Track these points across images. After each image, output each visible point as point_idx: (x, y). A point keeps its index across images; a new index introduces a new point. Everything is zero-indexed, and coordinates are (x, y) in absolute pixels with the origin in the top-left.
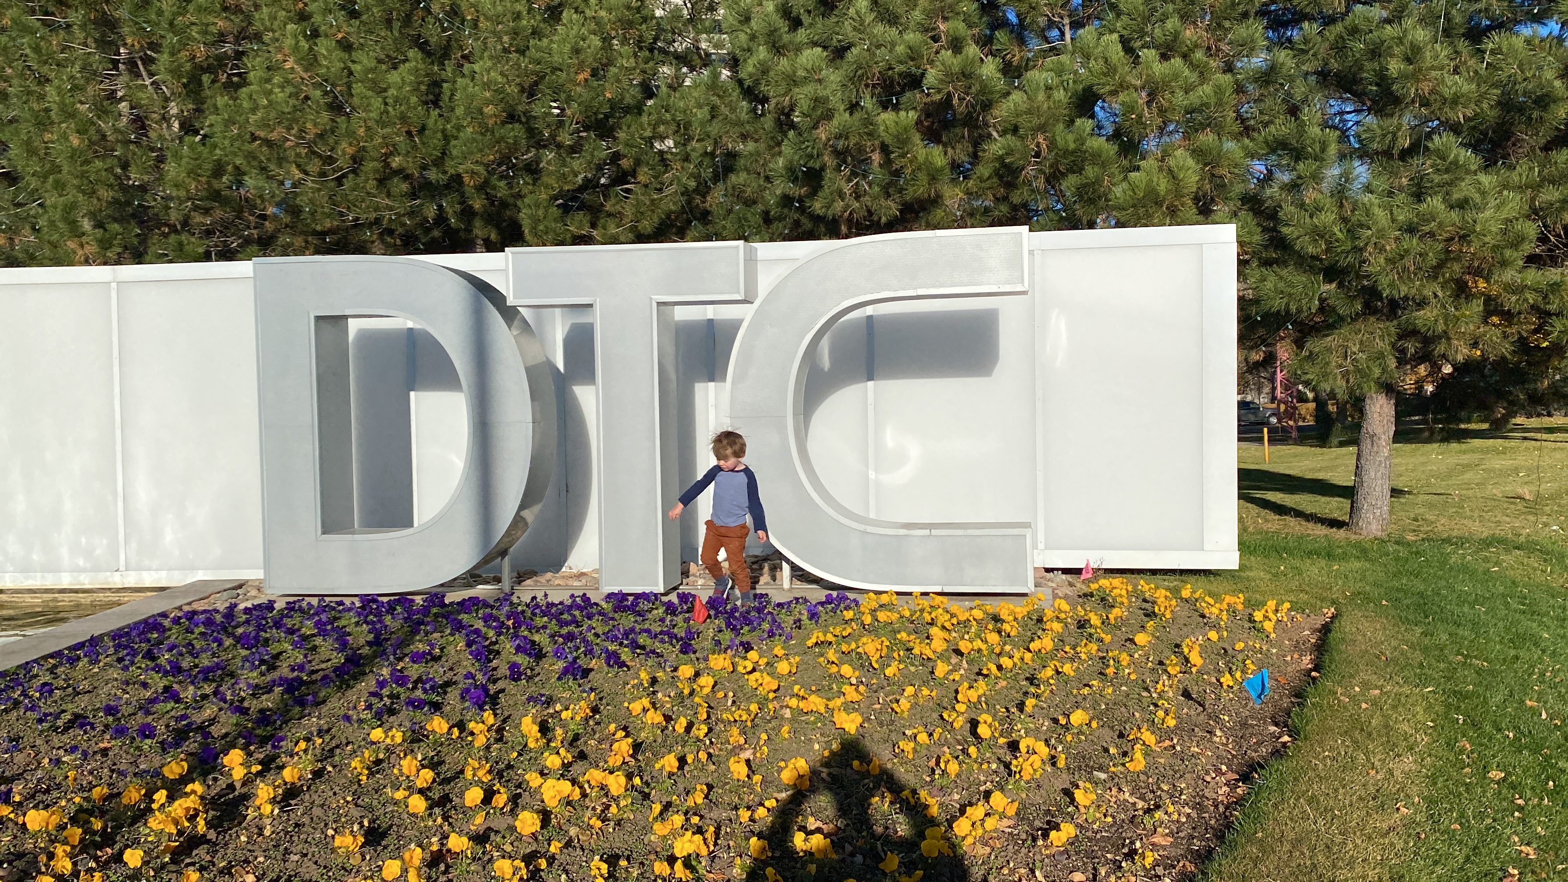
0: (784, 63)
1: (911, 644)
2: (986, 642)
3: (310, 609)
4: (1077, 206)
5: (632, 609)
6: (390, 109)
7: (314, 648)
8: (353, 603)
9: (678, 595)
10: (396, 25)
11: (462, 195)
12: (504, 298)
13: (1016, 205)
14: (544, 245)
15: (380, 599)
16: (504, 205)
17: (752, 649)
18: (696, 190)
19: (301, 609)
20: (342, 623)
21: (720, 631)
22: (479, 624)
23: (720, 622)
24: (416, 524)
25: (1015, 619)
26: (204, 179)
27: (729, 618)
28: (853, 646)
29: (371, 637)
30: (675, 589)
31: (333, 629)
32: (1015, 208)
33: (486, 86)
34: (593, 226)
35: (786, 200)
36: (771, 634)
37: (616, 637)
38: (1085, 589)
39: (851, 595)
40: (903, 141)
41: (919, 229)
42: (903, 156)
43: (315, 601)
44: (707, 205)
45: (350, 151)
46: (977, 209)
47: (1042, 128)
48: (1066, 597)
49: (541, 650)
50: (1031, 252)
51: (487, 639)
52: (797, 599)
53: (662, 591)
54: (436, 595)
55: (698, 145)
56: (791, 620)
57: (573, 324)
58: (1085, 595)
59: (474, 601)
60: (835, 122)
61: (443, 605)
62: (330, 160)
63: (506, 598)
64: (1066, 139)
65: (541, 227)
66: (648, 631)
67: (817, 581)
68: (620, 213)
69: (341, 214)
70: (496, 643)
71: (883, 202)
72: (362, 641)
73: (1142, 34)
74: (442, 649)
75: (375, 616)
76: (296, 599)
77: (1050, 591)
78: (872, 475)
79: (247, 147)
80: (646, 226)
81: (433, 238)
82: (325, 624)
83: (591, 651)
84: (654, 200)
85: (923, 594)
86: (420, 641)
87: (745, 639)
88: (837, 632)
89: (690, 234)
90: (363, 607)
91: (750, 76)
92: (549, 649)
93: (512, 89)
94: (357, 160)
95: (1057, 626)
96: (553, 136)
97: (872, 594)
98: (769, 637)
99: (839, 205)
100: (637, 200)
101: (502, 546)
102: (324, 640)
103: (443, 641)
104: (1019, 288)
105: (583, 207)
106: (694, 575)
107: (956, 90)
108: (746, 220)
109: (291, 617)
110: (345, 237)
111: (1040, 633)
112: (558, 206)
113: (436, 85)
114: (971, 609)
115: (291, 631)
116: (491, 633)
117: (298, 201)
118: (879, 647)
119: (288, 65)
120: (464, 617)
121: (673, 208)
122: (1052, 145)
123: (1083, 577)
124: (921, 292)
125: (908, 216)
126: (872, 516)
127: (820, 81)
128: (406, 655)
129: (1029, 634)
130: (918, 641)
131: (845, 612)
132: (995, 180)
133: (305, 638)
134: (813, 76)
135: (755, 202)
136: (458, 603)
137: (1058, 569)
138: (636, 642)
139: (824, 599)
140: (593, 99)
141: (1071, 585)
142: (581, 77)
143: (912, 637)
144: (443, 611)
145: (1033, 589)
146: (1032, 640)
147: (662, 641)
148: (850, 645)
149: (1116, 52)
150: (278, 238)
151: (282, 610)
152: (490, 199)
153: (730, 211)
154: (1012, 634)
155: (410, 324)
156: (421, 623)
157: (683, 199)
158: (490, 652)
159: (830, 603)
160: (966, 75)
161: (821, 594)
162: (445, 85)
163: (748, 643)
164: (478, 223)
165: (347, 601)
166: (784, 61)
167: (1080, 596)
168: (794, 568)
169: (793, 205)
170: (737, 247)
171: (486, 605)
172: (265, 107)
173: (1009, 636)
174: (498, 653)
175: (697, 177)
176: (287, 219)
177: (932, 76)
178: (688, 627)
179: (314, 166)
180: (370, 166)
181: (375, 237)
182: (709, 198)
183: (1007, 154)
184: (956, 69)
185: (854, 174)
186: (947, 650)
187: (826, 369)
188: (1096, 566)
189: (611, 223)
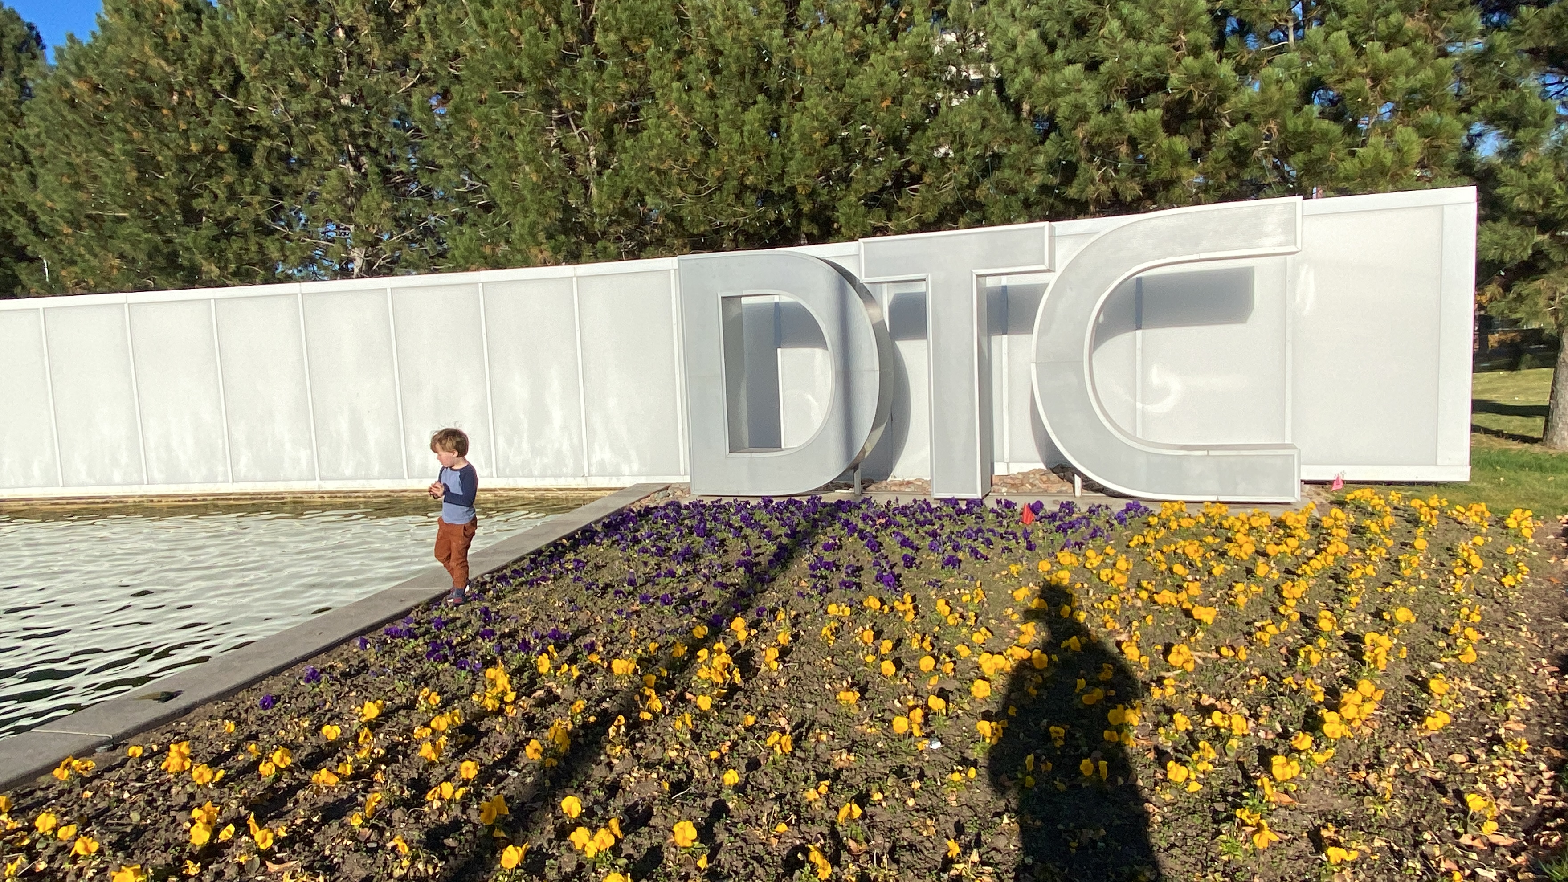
0: (1044, 80)
3: (730, 507)
5: (967, 511)
6: (746, 140)
8: (757, 503)
10: (748, 76)
11: (796, 201)
13: (1246, 182)
15: (775, 500)
16: (825, 207)
18: (969, 186)
19: (724, 507)
20: (758, 518)
25: (1301, 525)
26: (618, 201)
29: (786, 530)
30: (987, 495)
32: (1244, 185)
33: (815, 118)
34: (888, 218)
35: (1045, 189)
39: (1144, 504)
40: (1148, 133)
42: (1150, 145)
43: (731, 501)
44: (978, 196)
45: (717, 174)
47: (1274, 115)
50: (1304, 218)
53: (981, 496)
54: (815, 497)
55: (972, 150)
57: (897, 294)
60: (1092, 122)
62: (701, 182)
64: (1295, 123)
65: (852, 222)
68: (908, 208)
69: (710, 221)
73: (1367, 28)
76: (716, 498)
78: (1139, 405)
79: (646, 175)
80: (930, 215)
82: (746, 519)
84: (935, 196)
85: (1211, 503)
89: (962, 220)
90: (766, 506)
91: (1017, 91)
93: (833, 119)
94: (722, 180)
96: (862, 152)
97: (1167, 503)
99: (1090, 189)
100: (922, 197)
101: (857, 462)
102: (753, 531)
104: (1293, 249)
105: (881, 205)
107: (1196, 88)
109: (720, 512)
112: (863, 205)
113: (776, 120)
119: (673, 113)
121: (950, 200)
122: (1283, 127)
123: (1335, 488)
126: (1139, 436)
127: (1079, 91)
128: (816, 544)
132: (1229, 161)
134: (1072, 87)
135: (1017, 192)
137: (1314, 482)
139: (1123, 508)
140: (892, 121)
142: (884, 105)
145: (1299, 499)
148: (1168, 546)
149: (1345, 47)
151: (711, 507)
152: (816, 203)
156: (815, 519)
157: (958, 193)
159: (1132, 511)
160: (1205, 75)
161: (1118, 504)
162: (783, 120)
164: (804, 222)
165: (753, 501)
166: (1044, 77)
169: (1052, 192)
170: (1043, 227)
171: (854, 505)
172: (659, 145)
175: (969, 175)
177: (1175, 79)
179: (693, 186)
180: (732, 184)
182: (978, 192)
183: (1242, 138)
184: (1197, 72)
185: (1103, 164)
188: (1345, 479)
189: (902, 215)
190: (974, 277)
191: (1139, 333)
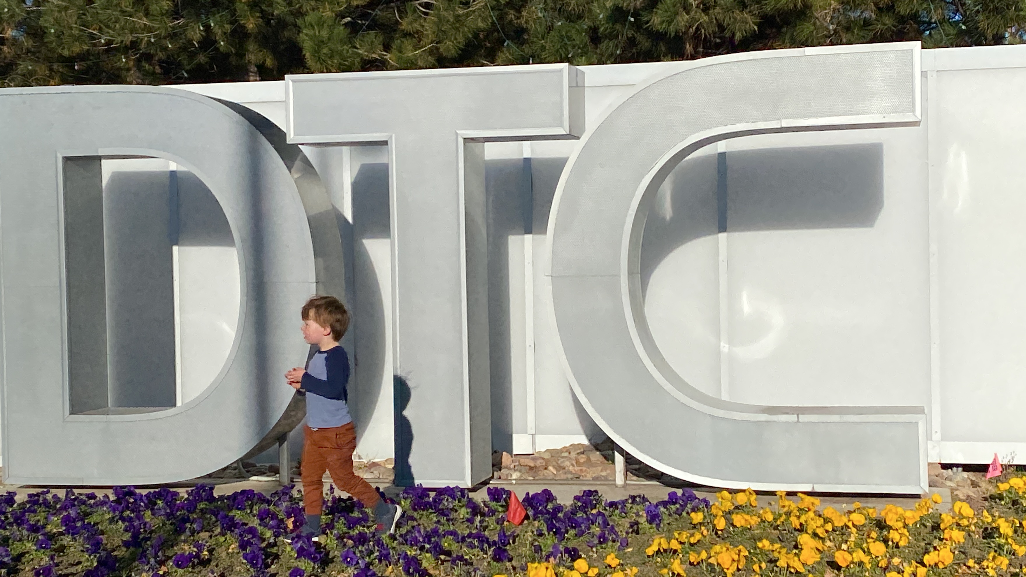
1: (776, 554)
2: (869, 553)
3: (56, 503)
4: (981, 17)
5: (435, 506)
7: (62, 549)
8: (106, 496)
9: (490, 491)
11: (233, 13)
12: (282, 135)
13: (903, 17)
14: (329, 71)
15: (138, 491)
16: (282, 24)
17: (580, 557)
19: (46, 504)
20: (94, 519)
21: (541, 535)
22: (254, 522)
23: (540, 524)
24: (179, 403)
25: (905, 526)
27: (551, 520)
28: (704, 555)
29: (127, 536)
30: (485, 483)
31: (84, 527)
32: (902, 20)
34: (387, 48)
35: (619, 14)
36: (602, 540)
37: (416, 541)
38: (993, 491)
39: (699, 494)
41: (783, 46)
43: (62, 494)
44: (523, 21)
46: (855, 22)
48: (968, 500)
49: (327, 554)
50: (924, 74)
51: (264, 540)
52: (633, 498)
53: (469, 485)
54: (203, 487)
56: (626, 523)
57: (363, 166)
58: (992, 497)
59: (247, 494)
61: (211, 499)
63: (286, 491)
65: (325, 51)
66: (453, 533)
67: (659, 476)
68: (417, 32)
69: (92, 37)
70: (275, 544)
71: (737, 14)
72: (117, 541)
74: (211, 551)
75: (132, 511)
76: (40, 490)
77: (947, 492)
78: (725, 347)
80: (449, 47)
81: (199, 65)
82: (74, 521)
83: (387, 556)
84: (459, 16)
85: (789, 494)
86: (185, 542)
87: (570, 545)
88: (684, 538)
89: (501, 56)
90: (118, 501)
92: (336, 553)
95: (958, 536)
97: (725, 493)
98: (600, 543)
99: (683, 19)
100: (439, 17)
101: (280, 429)
102: (74, 539)
103: (212, 542)
104: (909, 118)
105: (374, 25)
106: (507, 468)
108: (569, 38)
109: (34, 511)
110: (97, 64)
111: (936, 543)
112: (346, 25)
114: (850, 512)
115: (34, 529)
116: (268, 534)
117: (41, 22)
118: (736, 558)
120: (237, 515)
121: (481, 25)
123: (989, 475)
124: (785, 123)
125: (768, 31)
126: (725, 397)
128: (169, 558)
129: (923, 544)
130: (784, 551)
131: (693, 515)
133: (51, 537)
135: (580, 17)
136: (228, 498)
137: (957, 466)
138: (441, 547)
139: (666, 498)
141: (974, 484)
143: (777, 546)
144: (212, 506)
145: (927, 489)
146: (927, 552)
147: (471, 546)
148: (699, 554)
150: (16, 64)
151: (23, 503)
152: (266, 17)
153: (550, 28)
154: (902, 544)
155: (173, 166)
156: (186, 520)
157: (494, 15)
158: (268, 555)
159: (674, 503)
161: (663, 493)
163: (575, 550)
164: (252, 46)
165: (100, 494)
167: (985, 499)
168: (629, 459)
169: (626, 19)
170: (561, 71)
171: (262, 499)
173: (897, 546)
174: (277, 556)
176: (28, 43)
178: (502, 528)
181: (131, 63)
182: (524, 13)
186: (819, 563)
187: (668, 218)
188: (1005, 462)
189: (408, 44)
190: (461, 141)
191: (722, 236)
